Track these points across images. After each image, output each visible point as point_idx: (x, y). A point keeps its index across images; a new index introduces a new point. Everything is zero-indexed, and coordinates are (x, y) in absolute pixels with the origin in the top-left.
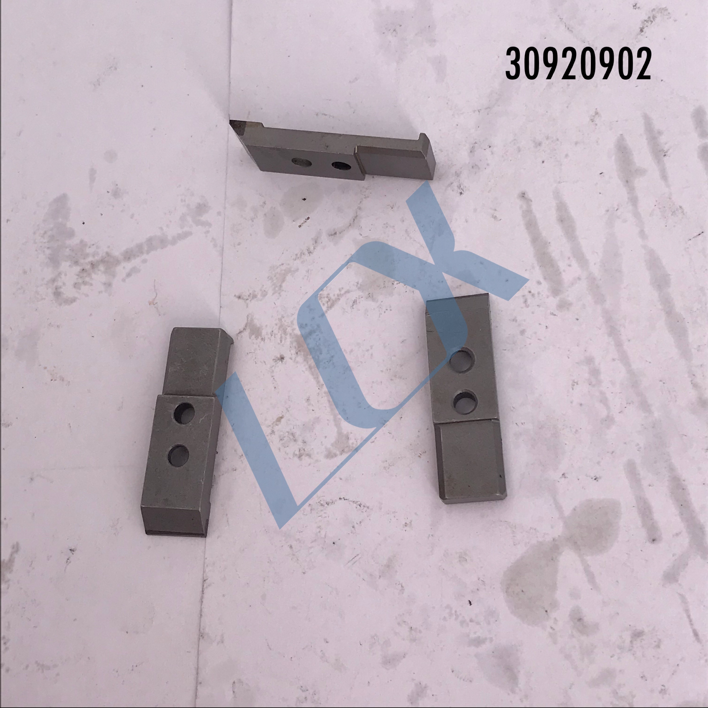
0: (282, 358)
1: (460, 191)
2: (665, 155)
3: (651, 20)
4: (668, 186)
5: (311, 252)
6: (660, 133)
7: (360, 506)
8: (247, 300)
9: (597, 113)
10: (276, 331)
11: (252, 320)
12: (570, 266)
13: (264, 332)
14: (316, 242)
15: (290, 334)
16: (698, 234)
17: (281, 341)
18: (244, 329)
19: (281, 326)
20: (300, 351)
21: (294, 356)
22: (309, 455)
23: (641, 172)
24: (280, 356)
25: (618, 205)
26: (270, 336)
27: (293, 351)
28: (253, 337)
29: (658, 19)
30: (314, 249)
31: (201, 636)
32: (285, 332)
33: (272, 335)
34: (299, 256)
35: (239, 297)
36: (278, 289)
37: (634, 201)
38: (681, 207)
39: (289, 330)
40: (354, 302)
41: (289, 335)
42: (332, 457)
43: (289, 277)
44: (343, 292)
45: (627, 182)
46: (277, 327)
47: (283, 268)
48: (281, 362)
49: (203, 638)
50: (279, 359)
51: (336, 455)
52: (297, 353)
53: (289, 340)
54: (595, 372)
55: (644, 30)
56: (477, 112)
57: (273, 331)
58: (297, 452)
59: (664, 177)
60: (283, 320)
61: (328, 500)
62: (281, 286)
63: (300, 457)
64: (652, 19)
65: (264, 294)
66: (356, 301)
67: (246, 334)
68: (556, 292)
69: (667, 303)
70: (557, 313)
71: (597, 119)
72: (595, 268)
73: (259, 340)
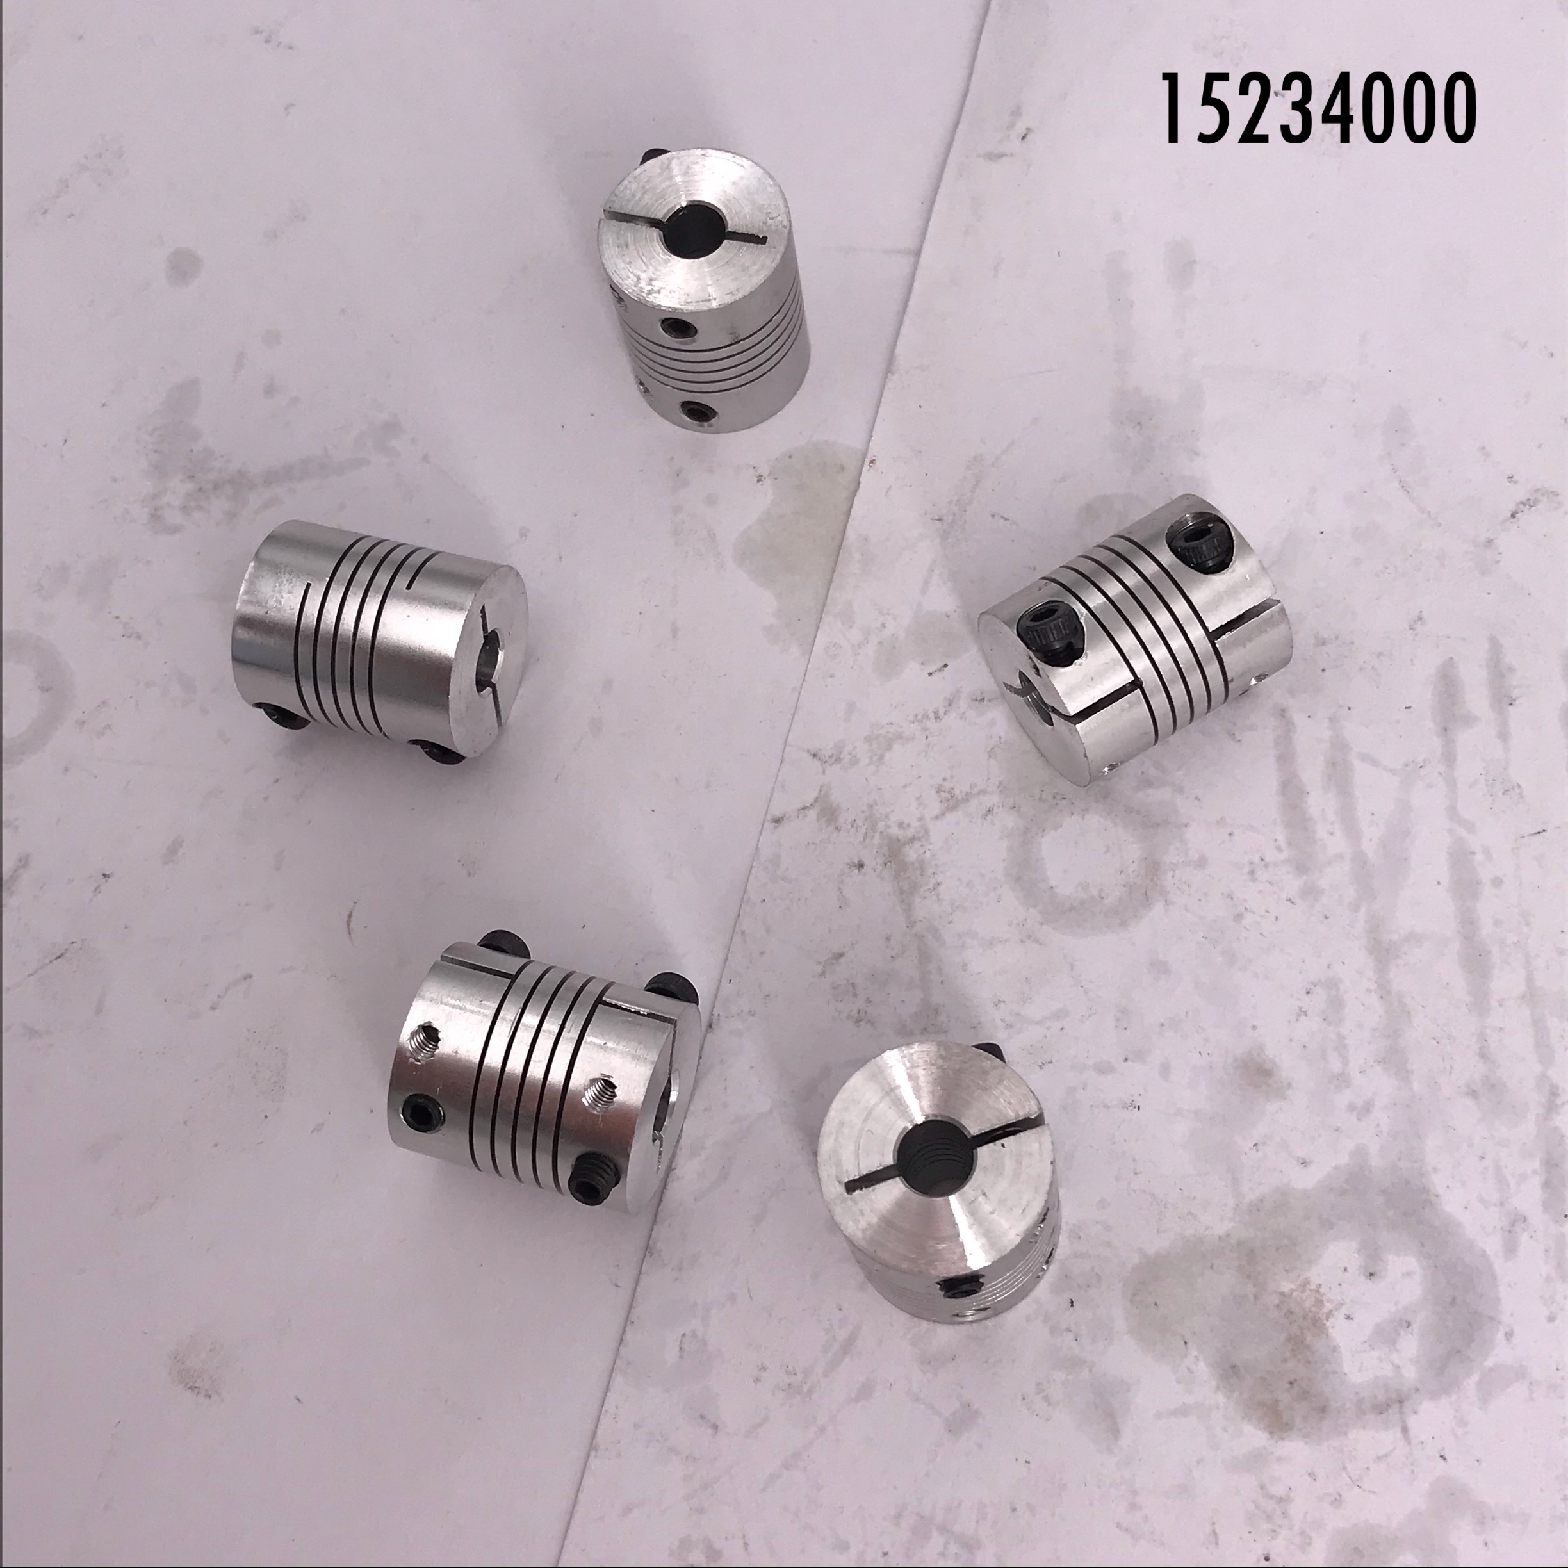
0: (861, 866)
2: (1511, 704)
3: (1529, 504)
4: (1506, 750)
5: (939, 717)
6: (1510, 669)
8: (826, 762)
9: (1420, 619)
10: (859, 822)
11: (827, 796)
12: (1332, 834)
13: (841, 820)
14: (950, 705)
15: (881, 832)
16: (1537, 832)
17: (864, 839)
18: (811, 805)
19: (871, 816)
20: (890, 862)
21: (879, 867)
22: (872, 1023)
23: (1469, 720)
24: (859, 862)
25: (1424, 761)
26: (849, 827)
27: (880, 860)
28: (822, 821)
29: (1540, 506)
30: (945, 714)
31: (649, 1251)
32: (873, 827)
33: (852, 826)
34: (919, 717)
35: (815, 755)
36: (878, 760)
37: (1449, 758)
38: (1519, 786)
39: (881, 825)
40: (989, 811)
41: (878, 834)
42: (907, 1035)
43: (896, 747)
44: (975, 791)
45: (1445, 730)
46: (863, 817)
47: (891, 729)
48: (857, 871)
50: (855, 866)
51: (912, 1035)
52: (885, 864)
53: (877, 839)
54: (1337, 1003)
55: (1517, 515)
57: (855, 821)
58: (855, 1014)
59: (1504, 735)
60: (875, 807)
62: (882, 757)
63: (858, 1021)
64: (1531, 503)
65: (854, 761)
66: (993, 809)
67: (812, 814)
68: (1301, 868)
69: (1468, 924)
70: (1298, 900)
71: (1418, 626)
72: (1370, 847)
73: (831, 828)
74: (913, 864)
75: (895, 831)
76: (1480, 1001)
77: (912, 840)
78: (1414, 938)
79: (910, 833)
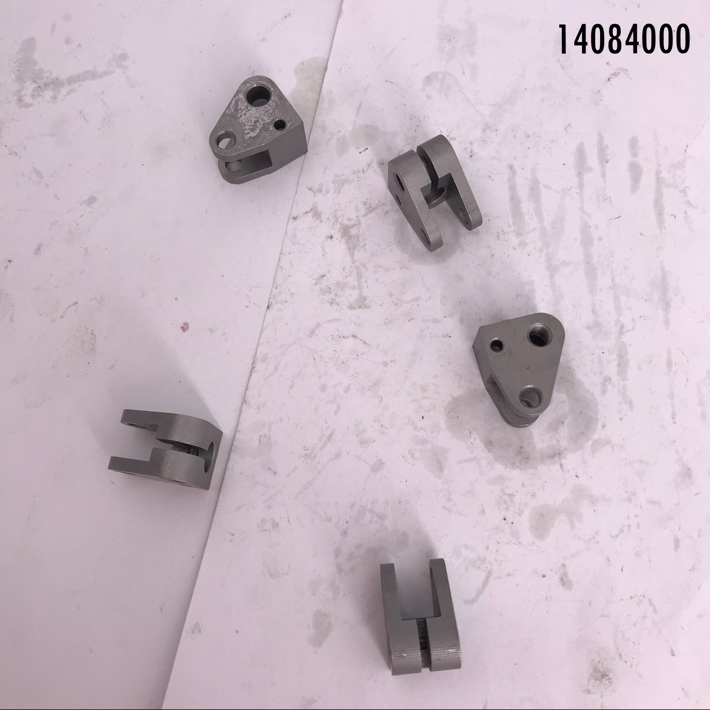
0: (332, 237)
1: (471, 154)
2: (607, 162)
3: (615, 74)
4: (605, 182)
5: (364, 172)
6: (607, 147)
7: (365, 343)
8: (315, 192)
9: (569, 125)
10: (331, 218)
11: (316, 207)
12: (532, 219)
13: (323, 217)
14: (369, 166)
16: (617, 217)
17: (333, 226)
18: (309, 211)
19: (335, 216)
20: (344, 235)
21: (340, 238)
22: (337, 304)
23: (590, 170)
24: (331, 236)
25: (571, 187)
26: (326, 220)
27: (340, 235)
28: (314, 218)
29: (620, 76)
30: (367, 170)
31: (245, 402)
32: (337, 220)
33: (328, 220)
34: (355, 172)
35: (310, 189)
36: (338, 191)
37: (581, 186)
38: (610, 198)
39: (340, 220)
40: (387, 212)
41: (339, 223)
42: (353, 309)
43: (346, 185)
44: (380, 204)
45: (580, 174)
46: (332, 216)
47: (344, 177)
48: (330, 240)
49: (246, 404)
50: (329, 237)
51: (355, 308)
52: (342, 236)
53: (338, 225)
55: (610, 80)
56: (492, 106)
57: (329, 218)
58: (330, 300)
59: (603, 176)
60: (337, 212)
61: (345, 335)
62: (340, 189)
63: (332, 303)
65: (328, 192)
67: (310, 215)
68: (519, 234)
69: (588, 257)
70: (517, 248)
71: (569, 129)
72: (547, 224)
73: (319, 221)
74: (354, 236)
75: (346, 222)
76: (592, 289)
77: (353, 226)
78: (565, 263)
79: (353, 222)
